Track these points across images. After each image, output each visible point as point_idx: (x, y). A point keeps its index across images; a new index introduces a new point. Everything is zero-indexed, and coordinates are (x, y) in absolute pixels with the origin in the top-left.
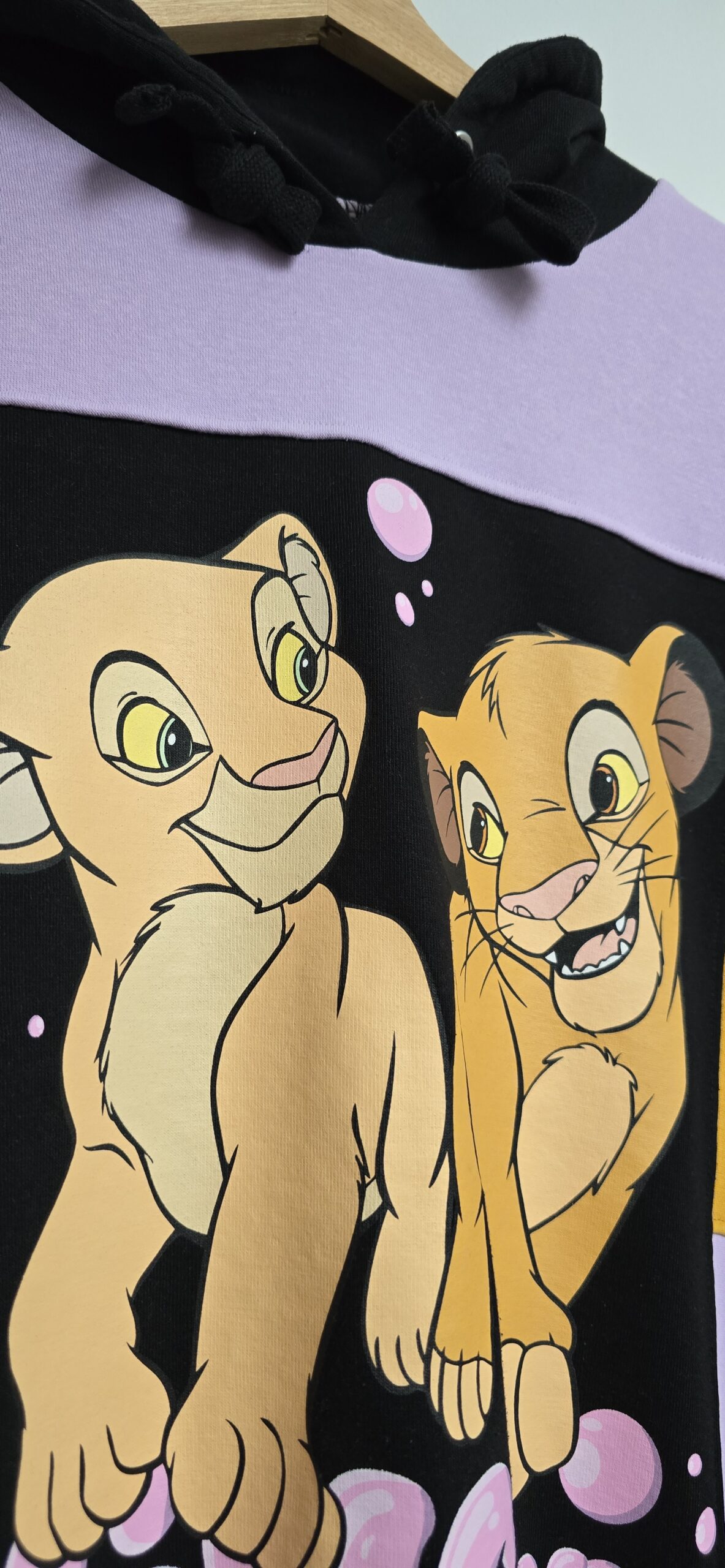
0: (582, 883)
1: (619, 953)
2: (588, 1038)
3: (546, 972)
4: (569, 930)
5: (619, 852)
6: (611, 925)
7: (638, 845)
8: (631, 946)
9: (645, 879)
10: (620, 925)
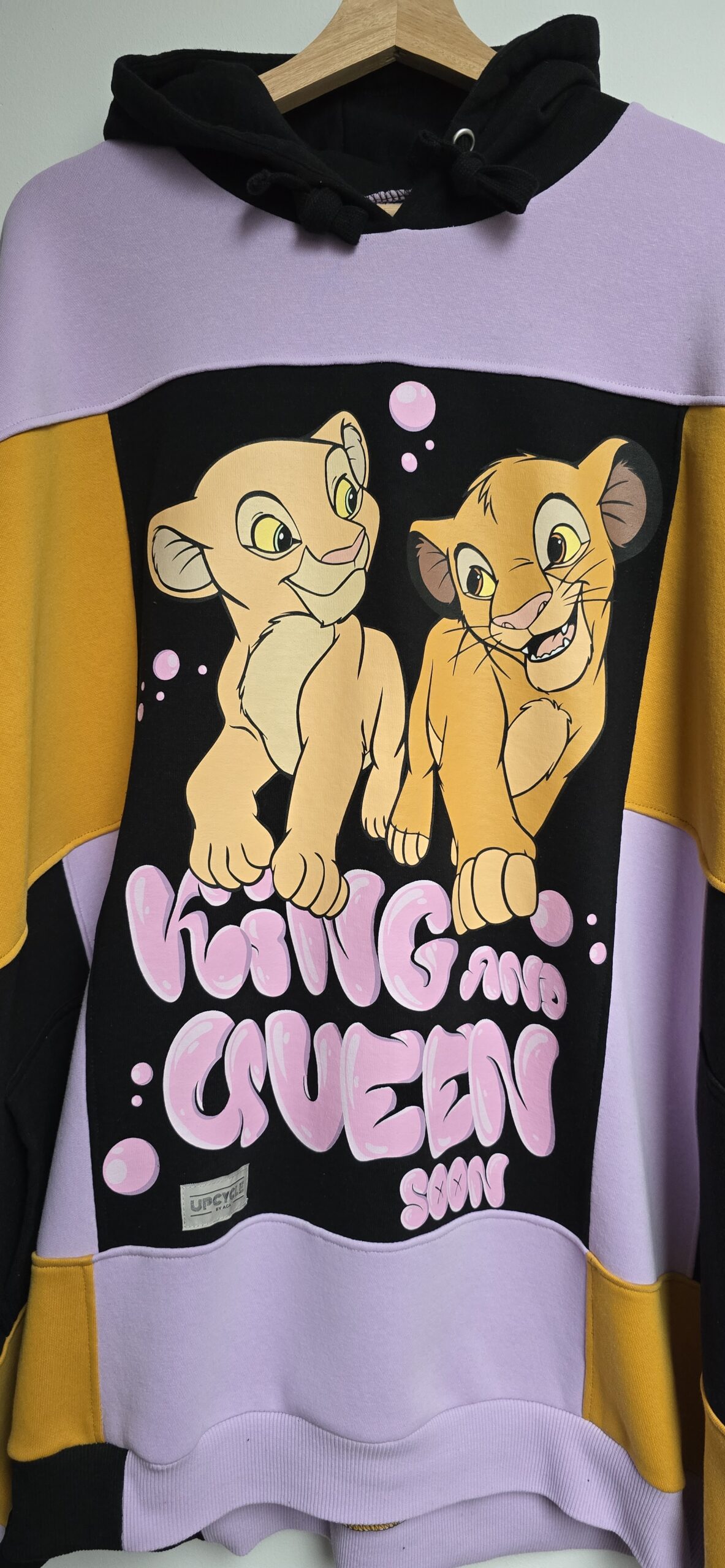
0: (543, 605)
1: (563, 645)
2: (545, 695)
3: (522, 658)
4: (535, 634)
5: (565, 586)
6: (559, 630)
7: (578, 581)
8: (571, 642)
9: (582, 601)
10: (564, 629)
